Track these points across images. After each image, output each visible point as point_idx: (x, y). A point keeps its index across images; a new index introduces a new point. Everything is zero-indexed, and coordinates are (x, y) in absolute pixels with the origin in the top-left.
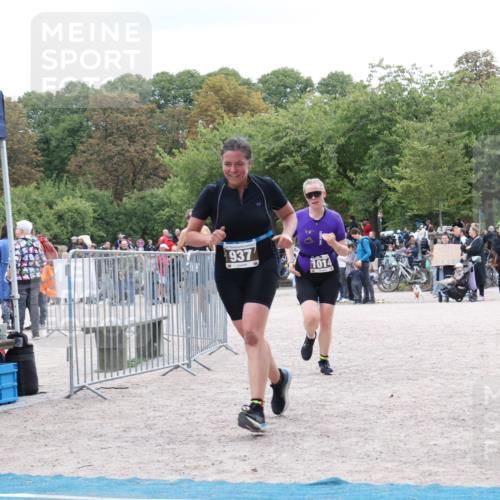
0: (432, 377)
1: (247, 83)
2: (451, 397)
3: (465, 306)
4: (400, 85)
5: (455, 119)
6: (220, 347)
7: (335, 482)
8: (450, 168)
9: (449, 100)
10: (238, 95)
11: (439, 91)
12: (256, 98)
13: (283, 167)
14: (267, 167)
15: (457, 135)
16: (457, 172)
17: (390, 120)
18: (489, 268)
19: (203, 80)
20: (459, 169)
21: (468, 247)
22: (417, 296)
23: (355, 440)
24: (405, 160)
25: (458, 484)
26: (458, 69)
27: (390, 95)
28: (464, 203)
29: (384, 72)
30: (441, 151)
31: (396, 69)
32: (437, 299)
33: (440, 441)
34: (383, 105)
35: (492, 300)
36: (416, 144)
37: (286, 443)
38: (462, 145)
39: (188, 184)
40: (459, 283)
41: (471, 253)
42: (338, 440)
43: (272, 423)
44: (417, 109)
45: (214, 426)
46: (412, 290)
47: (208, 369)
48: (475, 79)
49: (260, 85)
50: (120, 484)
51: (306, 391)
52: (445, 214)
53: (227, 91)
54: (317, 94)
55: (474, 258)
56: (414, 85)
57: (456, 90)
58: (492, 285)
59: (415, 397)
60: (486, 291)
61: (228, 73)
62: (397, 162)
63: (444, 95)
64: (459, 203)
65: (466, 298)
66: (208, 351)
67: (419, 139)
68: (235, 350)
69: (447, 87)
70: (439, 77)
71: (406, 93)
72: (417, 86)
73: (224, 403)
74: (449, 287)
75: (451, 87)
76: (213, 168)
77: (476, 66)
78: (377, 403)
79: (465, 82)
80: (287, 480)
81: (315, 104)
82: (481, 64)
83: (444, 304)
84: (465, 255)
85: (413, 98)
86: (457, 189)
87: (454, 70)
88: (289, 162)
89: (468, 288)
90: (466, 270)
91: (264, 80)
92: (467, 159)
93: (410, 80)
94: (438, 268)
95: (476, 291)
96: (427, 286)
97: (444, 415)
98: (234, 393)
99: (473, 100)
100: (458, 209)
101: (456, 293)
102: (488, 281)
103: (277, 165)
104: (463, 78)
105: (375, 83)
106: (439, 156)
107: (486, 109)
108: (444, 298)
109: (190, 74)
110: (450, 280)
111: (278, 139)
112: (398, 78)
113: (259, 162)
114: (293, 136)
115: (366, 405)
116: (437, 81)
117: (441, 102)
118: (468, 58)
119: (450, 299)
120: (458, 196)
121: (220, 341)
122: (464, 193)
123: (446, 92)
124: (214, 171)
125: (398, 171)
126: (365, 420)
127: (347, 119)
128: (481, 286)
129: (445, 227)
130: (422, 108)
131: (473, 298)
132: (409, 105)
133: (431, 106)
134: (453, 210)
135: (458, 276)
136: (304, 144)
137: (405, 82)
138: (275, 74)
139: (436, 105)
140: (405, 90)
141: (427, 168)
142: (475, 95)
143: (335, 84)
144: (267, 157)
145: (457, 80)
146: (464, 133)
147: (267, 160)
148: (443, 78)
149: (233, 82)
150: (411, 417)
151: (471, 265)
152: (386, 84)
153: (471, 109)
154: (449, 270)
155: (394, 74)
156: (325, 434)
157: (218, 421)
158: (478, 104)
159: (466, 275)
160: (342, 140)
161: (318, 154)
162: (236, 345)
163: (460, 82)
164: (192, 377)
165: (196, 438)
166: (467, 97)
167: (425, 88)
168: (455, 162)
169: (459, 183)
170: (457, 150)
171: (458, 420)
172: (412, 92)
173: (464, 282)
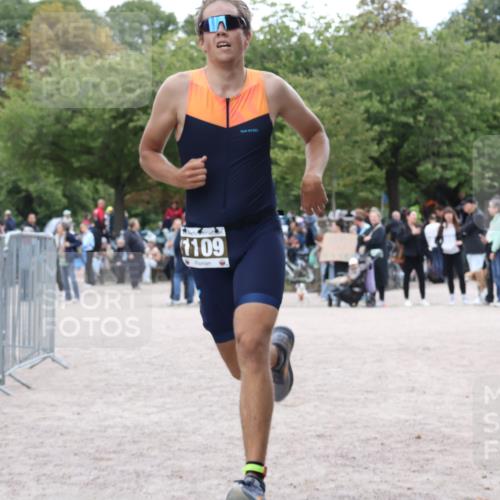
0: (317, 403)
1: (91, 15)
2: (340, 427)
3: (360, 313)
4: (287, 28)
6: (44, 359)
8: (347, 136)
9: (349, 50)
11: (336, 38)
13: (135, 127)
14: (114, 126)
15: (356, 95)
16: (356, 142)
18: (392, 264)
19: (33, 8)
20: (358, 138)
21: (367, 238)
22: (301, 298)
23: (216, 482)
26: (361, 11)
27: (274, 40)
28: (364, 182)
30: (336, 114)
31: (283, 8)
32: (326, 303)
34: (265, 53)
35: (395, 306)
37: (126, 485)
38: (362, 108)
39: (9, 144)
40: (354, 283)
41: (370, 246)
42: (194, 481)
43: (109, 459)
45: (32, 462)
46: (294, 290)
47: (28, 387)
48: (382, 26)
49: (108, 19)
51: (155, 418)
52: (339, 195)
54: (181, 34)
55: (375, 252)
56: (305, 29)
57: (358, 38)
58: (395, 287)
59: (294, 428)
60: (387, 294)
62: (281, 128)
63: (342, 44)
64: (357, 182)
65: (362, 303)
66: (28, 364)
68: (64, 363)
69: (347, 34)
70: (337, 21)
71: (294, 40)
72: (310, 32)
73: (46, 432)
74: (342, 288)
75: (351, 34)
76: (42, 126)
77: (382, 8)
79: (369, 28)
81: (180, 48)
82: (389, 7)
83: (334, 310)
84: (362, 249)
85: (304, 47)
86: (356, 164)
87: (356, 12)
88: (143, 121)
89: (364, 289)
90: (363, 267)
92: (368, 126)
93: (301, 23)
94: (328, 264)
95: (374, 294)
96: (314, 287)
97: (330, 451)
98: (60, 419)
99: (377, 52)
100: (355, 188)
101: (350, 295)
102: (391, 282)
103: (126, 124)
104: (366, 23)
106: (334, 121)
107: (393, 64)
108: (334, 303)
110: (342, 279)
112: (285, 19)
113: (103, 120)
115: (231, 438)
116: (334, 26)
117: (339, 52)
119: (343, 304)
120: (356, 173)
121: (45, 350)
122: (365, 170)
123: (345, 41)
124: (45, 131)
125: (281, 139)
126: (230, 456)
128: (382, 287)
129: (338, 212)
130: (314, 59)
131: (371, 303)
132: (298, 56)
133: (325, 58)
134: (349, 191)
135: (353, 275)
137: (293, 25)
139: (332, 55)
140: (293, 34)
142: (381, 46)
144: (114, 114)
145: (361, 25)
146: (366, 93)
147: (115, 118)
148: (342, 22)
150: (288, 453)
151: (369, 261)
152: (270, 26)
153: (376, 64)
154: (341, 267)
155: (281, 14)
156: (178, 475)
157: (37, 456)
158: (384, 57)
159: (364, 273)
162: (65, 357)
163: (363, 28)
164: (5, 398)
165: (8, 478)
166: (371, 47)
167: (319, 34)
168: (354, 129)
169: (358, 156)
170: (357, 114)
171: (346, 458)
172: (303, 38)
173: (360, 282)
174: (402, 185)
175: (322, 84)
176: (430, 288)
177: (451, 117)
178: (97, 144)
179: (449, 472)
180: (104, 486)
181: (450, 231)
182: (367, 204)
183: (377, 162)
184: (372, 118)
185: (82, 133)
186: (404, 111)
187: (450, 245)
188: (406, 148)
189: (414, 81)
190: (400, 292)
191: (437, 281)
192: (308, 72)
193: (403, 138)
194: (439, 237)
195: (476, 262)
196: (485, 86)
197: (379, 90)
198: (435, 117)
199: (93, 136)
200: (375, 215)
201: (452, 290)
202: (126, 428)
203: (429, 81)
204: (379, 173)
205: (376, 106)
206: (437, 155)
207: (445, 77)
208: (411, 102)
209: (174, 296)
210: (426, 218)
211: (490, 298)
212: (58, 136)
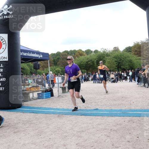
1: (83, 51)
2: (113, 97)
3: (115, 84)
4: (105, 51)
5: (113, 56)
7: (97, 109)
10: (82, 53)
12: (84, 54)
14: (86, 64)
15: (113, 59)
17: (104, 57)
19: (77, 51)
23: (100, 103)
24: (106, 62)
25: (115, 109)
27: (104, 53)
28: (115, 69)
29: (103, 50)
31: (105, 49)
33: (112, 103)
35: (119, 83)
36: (108, 60)
41: (116, 76)
42: (97, 103)
44: (108, 55)
48: (116, 51)
50: (66, 109)
51: (92, 96)
53: (80, 53)
54: (93, 53)
61: (80, 50)
62: (105, 63)
67: (108, 59)
69: (112, 52)
70: (111, 50)
76: (78, 64)
78: (103, 98)
80: (90, 109)
82: (117, 49)
87: (113, 49)
88: (89, 63)
91: (85, 51)
93: (107, 51)
94: (111, 78)
96: (110, 81)
99: (116, 54)
101: (114, 82)
105: (102, 51)
106: (111, 62)
107: (118, 55)
108: (112, 82)
109: (75, 50)
111: (88, 59)
114: (90, 59)
115: (101, 98)
118: (115, 48)
126: (101, 100)
127: (98, 56)
128: (117, 81)
131: (116, 82)
132: (107, 54)
134: (113, 70)
135: (114, 79)
136: (92, 60)
138: (87, 50)
139: (111, 54)
141: (109, 63)
143: (96, 51)
144: (86, 62)
145: (114, 51)
149: (81, 51)
154: (113, 78)
156: (95, 102)
159: (115, 79)
160: (97, 60)
161: (93, 61)
167: (109, 52)
168: (114, 63)
169: (114, 66)
170: (114, 61)
171: (114, 100)
172: (107, 52)
173: (115, 80)
174: (119, 69)
175: (110, 58)
176: (123, 80)
177: (124, 61)
178: (84, 66)
179: (126, 101)
180: (88, 104)
181: (125, 74)
182: (115, 71)
183: (116, 66)
184: (116, 61)
185: (82, 64)
186: (119, 60)
187: (125, 75)
188: (120, 65)
189: (120, 57)
190: (119, 81)
191: (124, 80)
192: (108, 56)
193: (119, 63)
194: (124, 75)
195: (128, 77)
196: (128, 57)
197: (116, 58)
198: (123, 61)
199: (84, 65)
200: (116, 72)
201: (125, 80)
202: (89, 97)
203: (122, 57)
204: (117, 67)
205: (116, 60)
206: (123, 65)
207: (124, 56)
208: (120, 59)
209: (94, 82)
210: (122, 72)
211: (130, 81)
212: (80, 65)
